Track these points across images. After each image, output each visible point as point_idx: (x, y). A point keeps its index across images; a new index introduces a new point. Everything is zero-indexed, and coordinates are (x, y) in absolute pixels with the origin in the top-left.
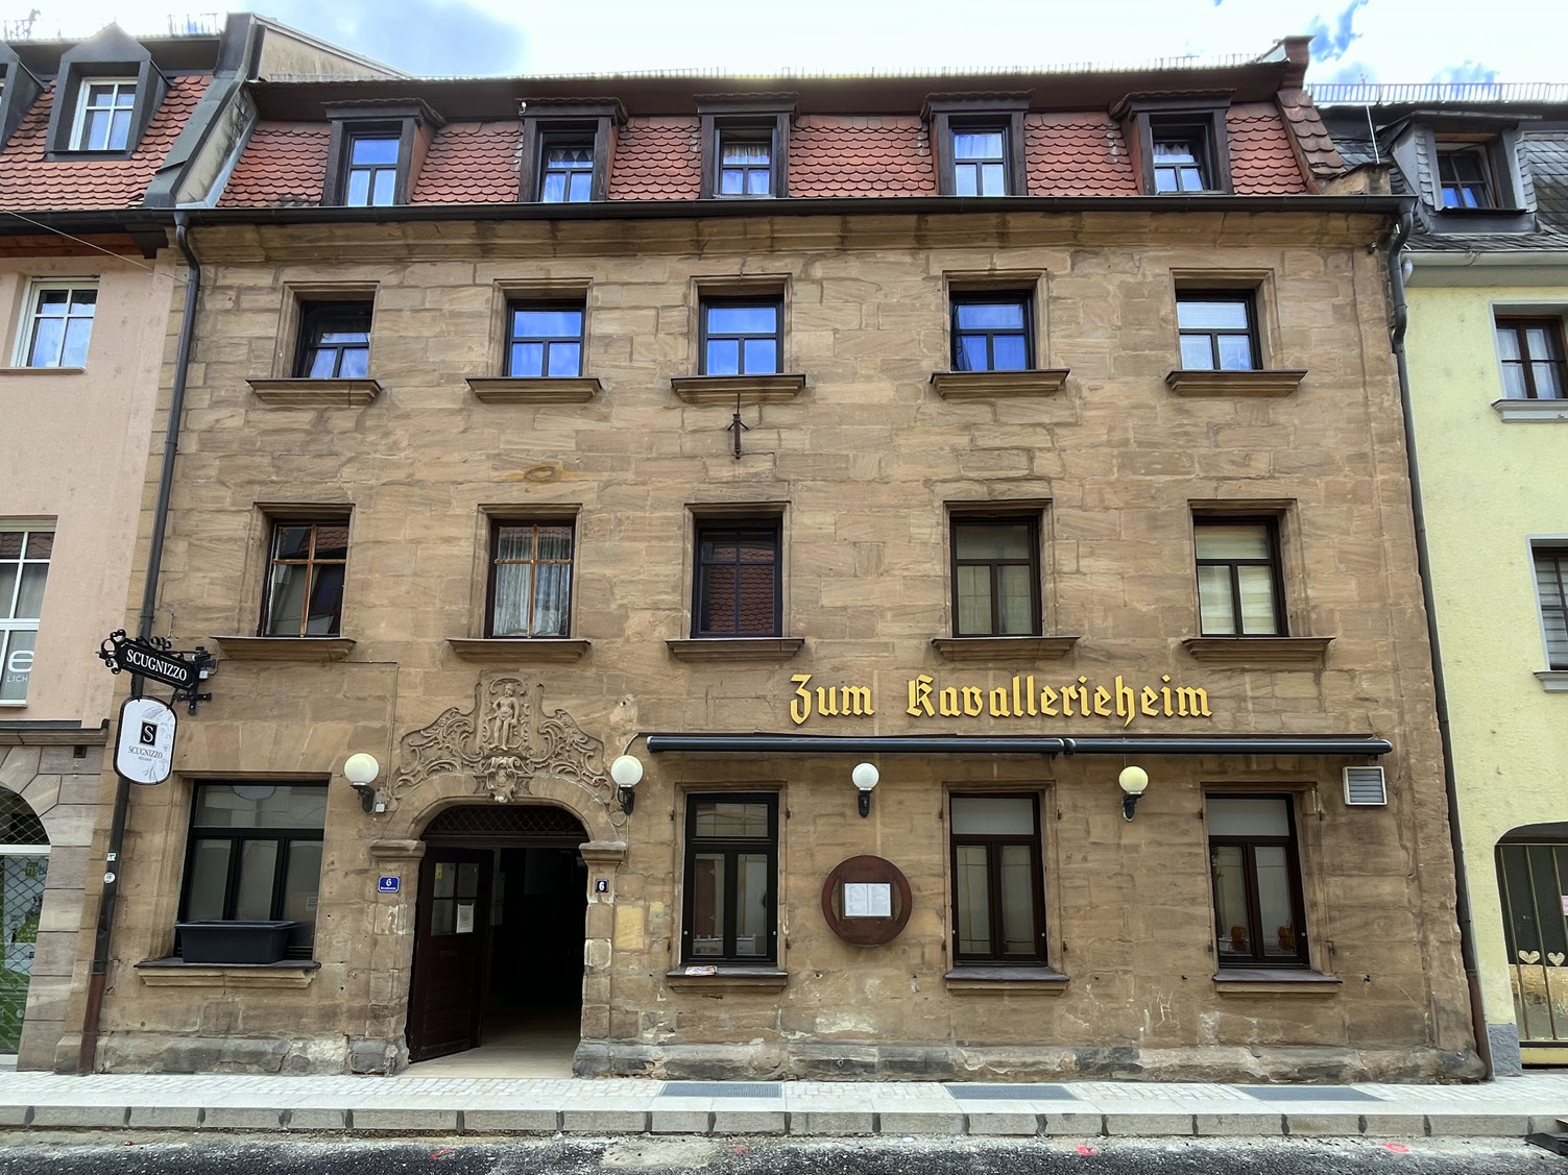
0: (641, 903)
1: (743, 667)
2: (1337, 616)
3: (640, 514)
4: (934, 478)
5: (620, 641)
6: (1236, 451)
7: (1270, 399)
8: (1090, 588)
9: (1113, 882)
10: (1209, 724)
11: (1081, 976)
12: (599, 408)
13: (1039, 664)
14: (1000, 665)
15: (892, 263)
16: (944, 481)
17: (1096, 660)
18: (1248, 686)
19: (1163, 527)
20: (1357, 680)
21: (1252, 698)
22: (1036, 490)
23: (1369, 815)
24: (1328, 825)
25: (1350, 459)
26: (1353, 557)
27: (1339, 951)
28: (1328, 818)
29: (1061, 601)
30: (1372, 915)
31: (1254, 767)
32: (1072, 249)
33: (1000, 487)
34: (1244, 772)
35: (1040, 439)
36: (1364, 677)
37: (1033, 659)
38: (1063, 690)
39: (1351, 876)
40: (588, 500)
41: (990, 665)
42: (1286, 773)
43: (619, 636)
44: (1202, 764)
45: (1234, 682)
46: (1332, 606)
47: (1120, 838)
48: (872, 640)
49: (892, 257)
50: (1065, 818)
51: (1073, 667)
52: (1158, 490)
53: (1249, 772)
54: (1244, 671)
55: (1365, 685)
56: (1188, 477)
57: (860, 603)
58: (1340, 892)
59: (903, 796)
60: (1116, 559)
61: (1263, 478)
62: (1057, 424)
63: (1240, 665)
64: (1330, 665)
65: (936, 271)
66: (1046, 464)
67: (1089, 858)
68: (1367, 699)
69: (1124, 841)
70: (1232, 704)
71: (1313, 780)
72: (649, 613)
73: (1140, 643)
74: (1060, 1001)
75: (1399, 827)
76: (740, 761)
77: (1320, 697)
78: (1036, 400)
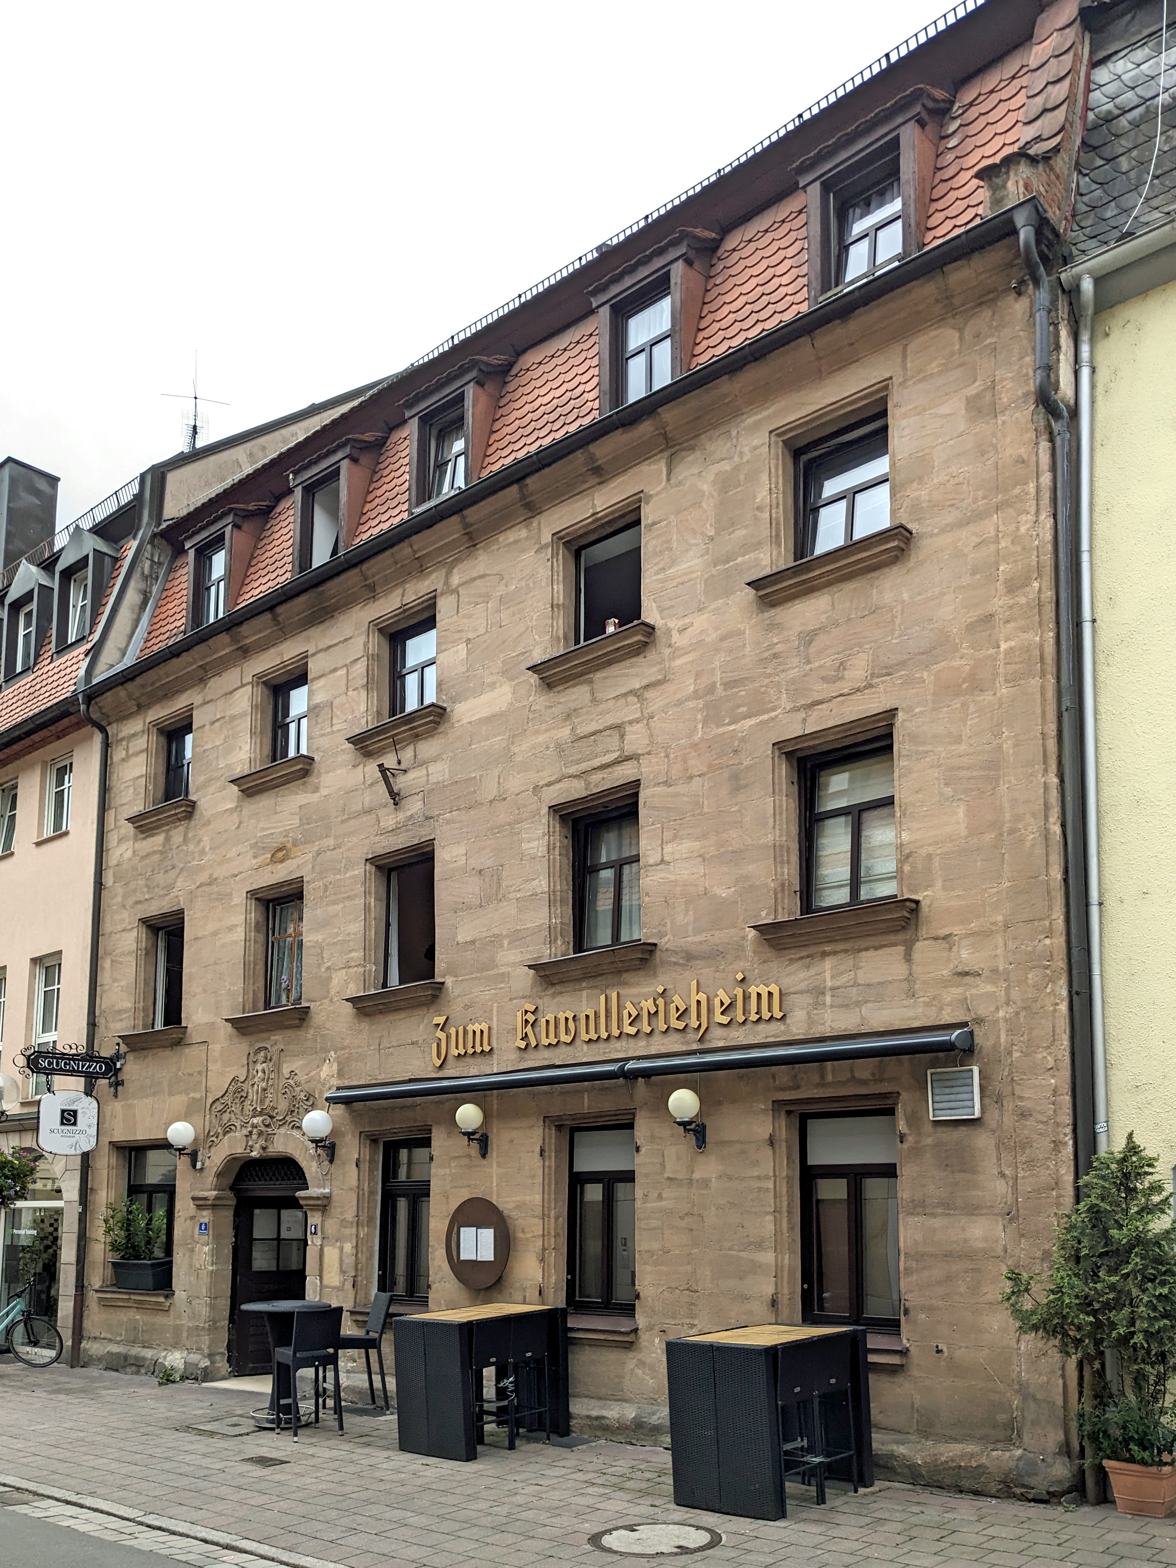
0: (338, 1244)
1: (403, 1015)
2: (936, 862)
3: (338, 877)
4: (541, 783)
5: (327, 1001)
6: (828, 661)
7: (874, 574)
8: (673, 878)
9: (683, 1224)
10: (783, 1027)
11: (650, 1328)
12: (312, 780)
13: (625, 976)
14: (592, 983)
15: (511, 543)
16: (549, 785)
17: (676, 964)
18: (828, 975)
19: (746, 786)
20: (955, 949)
21: (832, 989)
22: (625, 773)
23: (963, 1130)
24: (911, 1149)
25: (970, 628)
26: (964, 773)
27: (912, 1313)
28: (910, 1139)
29: (647, 899)
30: (957, 1267)
31: (830, 1078)
32: (666, 454)
33: (596, 777)
34: (817, 1086)
35: (630, 711)
36: (964, 942)
37: (619, 972)
38: (643, 1004)
39: (934, 1215)
40: (306, 873)
41: (584, 984)
42: (863, 1082)
43: (326, 997)
44: (774, 1077)
45: (813, 971)
46: (931, 849)
47: (692, 1172)
48: (492, 972)
49: (511, 536)
50: (643, 1150)
51: (655, 975)
52: (743, 740)
53: (823, 1085)
54: (824, 954)
55: (965, 954)
56: (773, 714)
57: (485, 935)
58: (919, 1236)
59: (514, 1134)
60: (697, 839)
61: (858, 690)
62: (646, 687)
63: (820, 948)
64: (923, 932)
65: (547, 538)
66: (636, 739)
67: (664, 1195)
68: (967, 974)
69: (696, 1176)
70: (807, 999)
71: (896, 1090)
72: (344, 971)
73: (719, 937)
74: (631, 1355)
75: (997, 1146)
76: (402, 1108)
77: (910, 978)
78: (627, 663)
